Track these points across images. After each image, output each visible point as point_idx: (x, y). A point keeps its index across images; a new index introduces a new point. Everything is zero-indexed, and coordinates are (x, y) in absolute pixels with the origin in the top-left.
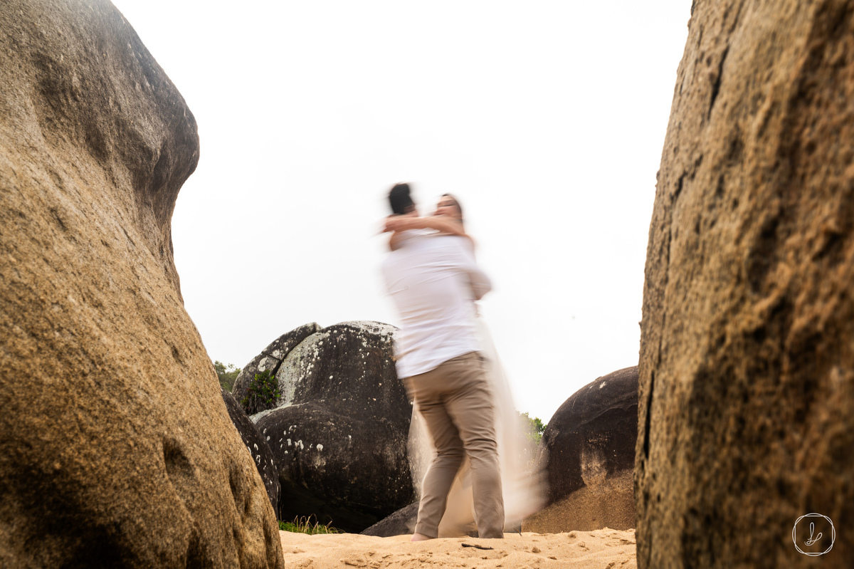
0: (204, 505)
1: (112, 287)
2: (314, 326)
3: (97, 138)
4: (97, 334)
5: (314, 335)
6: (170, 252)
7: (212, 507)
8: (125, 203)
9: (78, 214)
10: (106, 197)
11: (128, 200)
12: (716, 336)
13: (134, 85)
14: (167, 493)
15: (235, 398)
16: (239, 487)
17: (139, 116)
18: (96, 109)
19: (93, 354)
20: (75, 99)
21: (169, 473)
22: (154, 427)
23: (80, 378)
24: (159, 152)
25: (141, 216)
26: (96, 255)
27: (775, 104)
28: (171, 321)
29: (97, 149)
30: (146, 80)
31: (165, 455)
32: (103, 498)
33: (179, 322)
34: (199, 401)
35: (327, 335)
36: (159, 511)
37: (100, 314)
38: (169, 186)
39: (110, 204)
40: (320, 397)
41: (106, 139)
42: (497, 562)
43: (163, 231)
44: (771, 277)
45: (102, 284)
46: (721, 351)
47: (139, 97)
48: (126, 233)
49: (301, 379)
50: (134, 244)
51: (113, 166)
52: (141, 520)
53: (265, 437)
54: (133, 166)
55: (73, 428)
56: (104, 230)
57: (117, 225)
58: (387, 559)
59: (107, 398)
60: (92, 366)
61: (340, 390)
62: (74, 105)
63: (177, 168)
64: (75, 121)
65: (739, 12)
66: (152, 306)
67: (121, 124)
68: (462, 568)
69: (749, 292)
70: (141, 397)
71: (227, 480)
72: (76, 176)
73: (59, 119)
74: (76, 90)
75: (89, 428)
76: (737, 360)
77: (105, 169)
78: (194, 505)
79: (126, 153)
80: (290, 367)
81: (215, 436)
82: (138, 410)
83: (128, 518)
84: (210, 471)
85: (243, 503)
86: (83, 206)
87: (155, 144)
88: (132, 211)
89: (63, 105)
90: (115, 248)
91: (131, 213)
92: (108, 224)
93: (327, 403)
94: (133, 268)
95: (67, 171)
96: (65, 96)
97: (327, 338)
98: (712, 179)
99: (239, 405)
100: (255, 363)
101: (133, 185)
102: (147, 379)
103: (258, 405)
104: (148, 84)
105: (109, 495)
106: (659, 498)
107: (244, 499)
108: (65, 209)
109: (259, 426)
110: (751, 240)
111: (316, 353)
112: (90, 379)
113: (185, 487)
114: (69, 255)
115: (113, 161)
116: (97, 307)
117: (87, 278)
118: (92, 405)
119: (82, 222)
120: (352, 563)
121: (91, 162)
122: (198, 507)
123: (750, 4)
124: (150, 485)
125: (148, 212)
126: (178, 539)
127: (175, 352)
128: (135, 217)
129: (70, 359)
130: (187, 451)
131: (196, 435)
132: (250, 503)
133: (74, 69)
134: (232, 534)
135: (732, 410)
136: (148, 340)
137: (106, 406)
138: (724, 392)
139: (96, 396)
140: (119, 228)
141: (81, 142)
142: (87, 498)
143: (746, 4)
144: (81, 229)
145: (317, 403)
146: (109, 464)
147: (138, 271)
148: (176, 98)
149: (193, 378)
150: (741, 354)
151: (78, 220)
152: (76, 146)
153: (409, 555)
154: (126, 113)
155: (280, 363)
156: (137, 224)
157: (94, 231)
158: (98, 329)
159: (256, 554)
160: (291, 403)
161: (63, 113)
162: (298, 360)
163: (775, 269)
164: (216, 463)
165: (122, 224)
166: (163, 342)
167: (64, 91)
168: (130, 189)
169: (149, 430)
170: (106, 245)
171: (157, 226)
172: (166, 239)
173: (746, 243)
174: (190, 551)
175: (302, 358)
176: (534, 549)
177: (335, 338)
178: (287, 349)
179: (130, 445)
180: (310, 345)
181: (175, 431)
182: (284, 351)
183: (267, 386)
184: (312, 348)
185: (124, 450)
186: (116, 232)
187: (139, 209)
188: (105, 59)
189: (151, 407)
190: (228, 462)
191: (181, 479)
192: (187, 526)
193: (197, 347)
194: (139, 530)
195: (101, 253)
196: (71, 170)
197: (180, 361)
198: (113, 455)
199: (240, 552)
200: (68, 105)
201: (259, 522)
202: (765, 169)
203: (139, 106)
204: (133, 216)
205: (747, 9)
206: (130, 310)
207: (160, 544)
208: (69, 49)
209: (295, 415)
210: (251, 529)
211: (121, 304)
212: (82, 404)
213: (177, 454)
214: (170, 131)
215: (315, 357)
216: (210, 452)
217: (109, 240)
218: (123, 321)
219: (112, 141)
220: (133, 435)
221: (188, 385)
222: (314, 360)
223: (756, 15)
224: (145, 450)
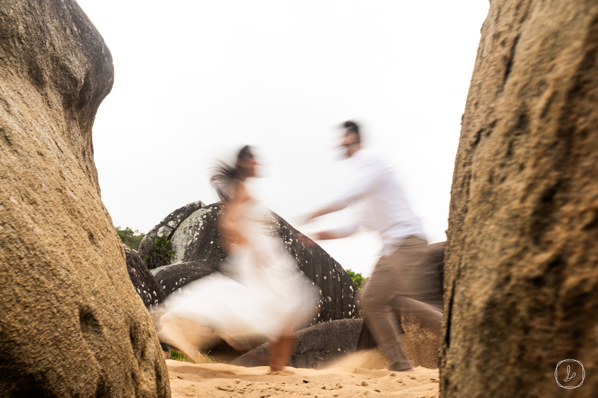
0: (109, 356)
1: (45, 188)
2: (200, 203)
3: (37, 71)
4: (31, 226)
5: (199, 210)
6: (91, 153)
7: (115, 357)
8: (56, 120)
9: (20, 132)
10: (42, 117)
11: (59, 118)
12: (504, 275)
13: (65, 30)
14: (81, 348)
15: (139, 257)
16: (137, 339)
17: (69, 54)
18: (37, 50)
19: (28, 242)
20: (21, 43)
21: (83, 331)
22: (72, 297)
23: (18, 261)
24: (83, 81)
25: (69, 129)
26: (33, 164)
27: (555, 94)
28: (88, 212)
29: (37, 80)
30: (74, 26)
31: (80, 318)
32: (32, 353)
33: (94, 212)
34: (108, 274)
35: (210, 210)
36: (75, 362)
37: (34, 210)
38: (90, 105)
39: (46, 122)
40: (204, 257)
41: (44, 72)
42: (334, 392)
43: (86, 138)
44: (549, 235)
45: (36, 186)
46: (507, 288)
47: (68, 39)
48: (57, 144)
49: (189, 243)
50: (62, 152)
51: (49, 92)
52: (60, 369)
53: (161, 287)
54: (64, 92)
55: (11, 300)
56: (40, 143)
57: (50, 138)
58: (250, 387)
59: (37, 276)
60: (27, 251)
61: (218, 252)
62: (20, 47)
63: (96, 92)
64: (20, 59)
65: (528, 8)
66: (74, 201)
67: (55, 60)
68: (307, 396)
69: (530, 244)
70: (64, 274)
71: (128, 334)
72: (21, 101)
73: (9, 58)
74: (22, 36)
75: (24, 300)
76: (520, 298)
77: (42, 95)
78: (101, 356)
79: (58, 82)
80: (181, 234)
81: (119, 301)
82: (61, 284)
83: (51, 368)
84: (114, 329)
85: (140, 351)
86: (24, 125)
87: (80, 73)
88: (62, 126)
89: (12, 47)
90: (48, 156)
91: (61, 127)
92: (43, 138)
93: (208, 262)
94: (60, 172)
95: (14, 98)
96: (13, 41)
97: (210, 213)
98: (503, 143)
99: (143, 262)
100: (155, 230)
101: (63, 105)
102: (69, 260)
103: (157, 262)
104: (75, 29)
105: (37, 351)
106: (456, 388)
107: (140, 348)
108: (10, 129)
109: (157, 278)
110: (534, 202)
111: (201, 224)
112: (25, 261)
113: (95, 343)
114: (12, 165)
115: (49, 88)
116: (32, 204)
117: (25, 182)
118: (26, 281)
119: (23, 138)
120: (223, 388)
121: (31, 90)
122: (105, 358)
123: (536, 3)
124: (68, 342)
125: (75, 125)
126: (88, 383)
127: (91, 236)
128: (65, 130)
129: (10, 246)
130: (97, 315)
131: (105, 302)
132: (145, 351)
133: (21, 20)
134: (130, 377)
135: (515, 337)
136: (71, 228)
137: (36, 283)
138: (509, 321)
139: (29, 274)
140: (52, 140)
141: (25, 75)
142: (21, 353)
143: (534, 3)
144: (22, 143)
145: (201, 261)
146: (37, 327)
147: (65, 173)
148: (97, 39)
149: (104, 256)
150: (522, 294)
151: (20, 137)
152: (21, 78)
153: (267, 384)
154: (59, 51)
155: (174, 230)
156: (66, 135)
157: (32, 145)
158: (32, 222)
159: (149, 390)
160: (182, 261)
161: (11, 53)
162: (188, 229)
163: (552, 229)
164: (119, 322)
165: (54, 137)
166: (82, 229)
167: (12, 37)
168: (61, 108)
169: (69, 300)
170: (41, 154)
171: (81, 136)
172: (88, 144)
173: (530, 203)
174: (98, 392)
175: (190, 227)
176: (363, 383)
177: (216, 213)
178: (179, 220)
179: (53, 312)
180: (197, 218)
181: (88, 299)
182: (177, 221)
183: (164, 248)
184: (198, 220)
185: (50, 316)
186: (49, 144)
187: (67, 124)
188: (43, 11)
189: (70, 282)
190: (129, 321)
191: (93, 336)
192: (96, 373)
193: (108, 231)
194: (60, 377)
195: (36, 162)
196: (17, 97)
197: (94, 243)
198: (41, 320)
199: (136, 389)
200: (16, 47)
201: (152, 365)
202: (546, 145)
203: (69, 46)
204: (63, 130)
205: (534, 6)
206: (58, 205)
207: (74, 387)
208: (17, 5)
209: (185, 270)
210: (145, 370)
211: (51, 201)
212: (18, 281)
213: (89, 317)
214: (91, 64)
215: (200, 227)
216: (115, 314)
217: (43, 150)
218: (52, 215)
219: (48, 73)
220: (57, 304)
221: (100, 261)
222: (199, 229)
223: (542, 13)
224: (66, 316)
